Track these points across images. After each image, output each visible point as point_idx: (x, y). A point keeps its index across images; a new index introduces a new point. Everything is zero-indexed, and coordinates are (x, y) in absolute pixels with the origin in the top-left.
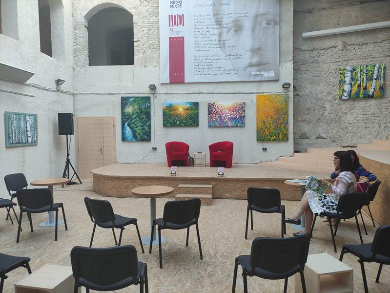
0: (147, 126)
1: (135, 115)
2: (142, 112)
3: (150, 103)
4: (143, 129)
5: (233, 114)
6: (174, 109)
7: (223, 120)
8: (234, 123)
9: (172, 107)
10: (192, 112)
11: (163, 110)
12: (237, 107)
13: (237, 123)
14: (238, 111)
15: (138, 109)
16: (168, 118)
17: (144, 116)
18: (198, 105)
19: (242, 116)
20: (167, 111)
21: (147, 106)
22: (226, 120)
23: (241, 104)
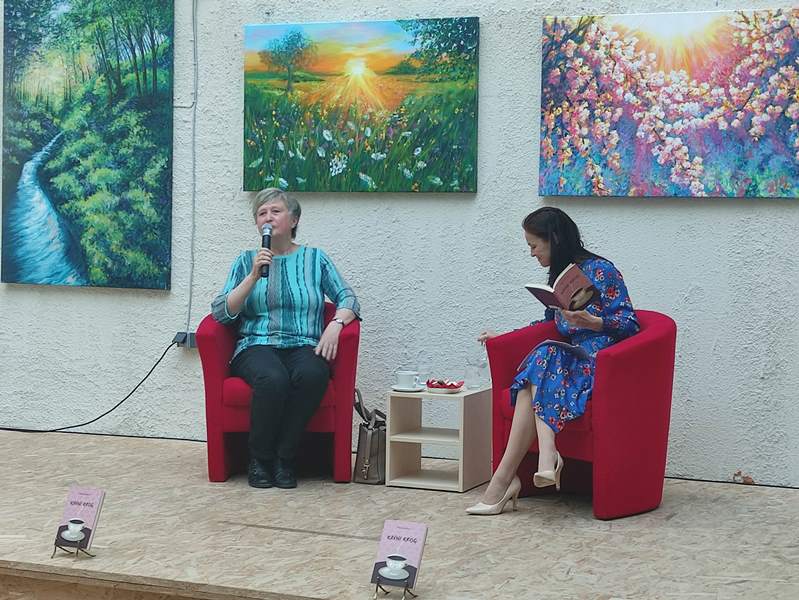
0: (147, 188)
1: (78, 116)
2: (122, 92)
3: (170, 33)
4: (125, 205)
5: (719, 105)
6: (317, 68)
7: (650, 146)
8: (727, 174)
9: (300, 53)
10: (432, 89)
11: (247, 76)
12: (756, 46)
13: (750, 172)
14: (762, 79)
15: (100, 71)
16: (278, 133)
17: (133, 121)
18: (476, 38)
19: (790, 121)
20: (273, 81)
21: (148, 53)
22: (668, 149)
23: (786, 25)
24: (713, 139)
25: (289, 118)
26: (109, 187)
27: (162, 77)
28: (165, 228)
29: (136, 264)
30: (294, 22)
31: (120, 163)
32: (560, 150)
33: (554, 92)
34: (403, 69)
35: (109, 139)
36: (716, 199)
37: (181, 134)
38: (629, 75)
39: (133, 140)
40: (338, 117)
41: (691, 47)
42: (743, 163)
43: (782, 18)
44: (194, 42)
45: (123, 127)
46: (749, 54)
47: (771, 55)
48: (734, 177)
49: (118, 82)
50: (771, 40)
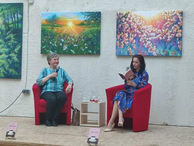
0: (15, 53)
2: (9, 29)
3: (22, 14)
4: (10, 58)
5: (160, 33)
6: (60, 24)
7: (143, 43)
8: (162, 50)
9: (56, 20)
10: (89, 29)
11: (42, 25)
12: (169, 19)
13: (167, 50)
14: (170, 28)
15: (3, 24)
16: (50, 40)
17: (12, 36)
18: (100, 17)
19: (177, 37)
20: (49, 27)
21: (16, 19)
22: (147, 44)
23: (176, 15)
24: (158, 42)
25: (53, 36)
26: (5, 53)
27: (20, 25)
28: (20, 63)
29: (12, 73)
30: (54, 12)
31: (8, 47)
32: (121, 44)
33: (120, 30)
34: (82, 24)
35: (6, 41)
36: (159, 56)
37: (24, 40)
38: (138, 26)
39: (12, 41)
40: (65, 36)
41: (153, 20)
42: (166, 48)
43: (175, 13)
44: (28, 17)
45: (9, 38)
46: (167, 21)
47: (172, 22)
48: (163, 51)
49: (8, 27)
50: (172, 18)
